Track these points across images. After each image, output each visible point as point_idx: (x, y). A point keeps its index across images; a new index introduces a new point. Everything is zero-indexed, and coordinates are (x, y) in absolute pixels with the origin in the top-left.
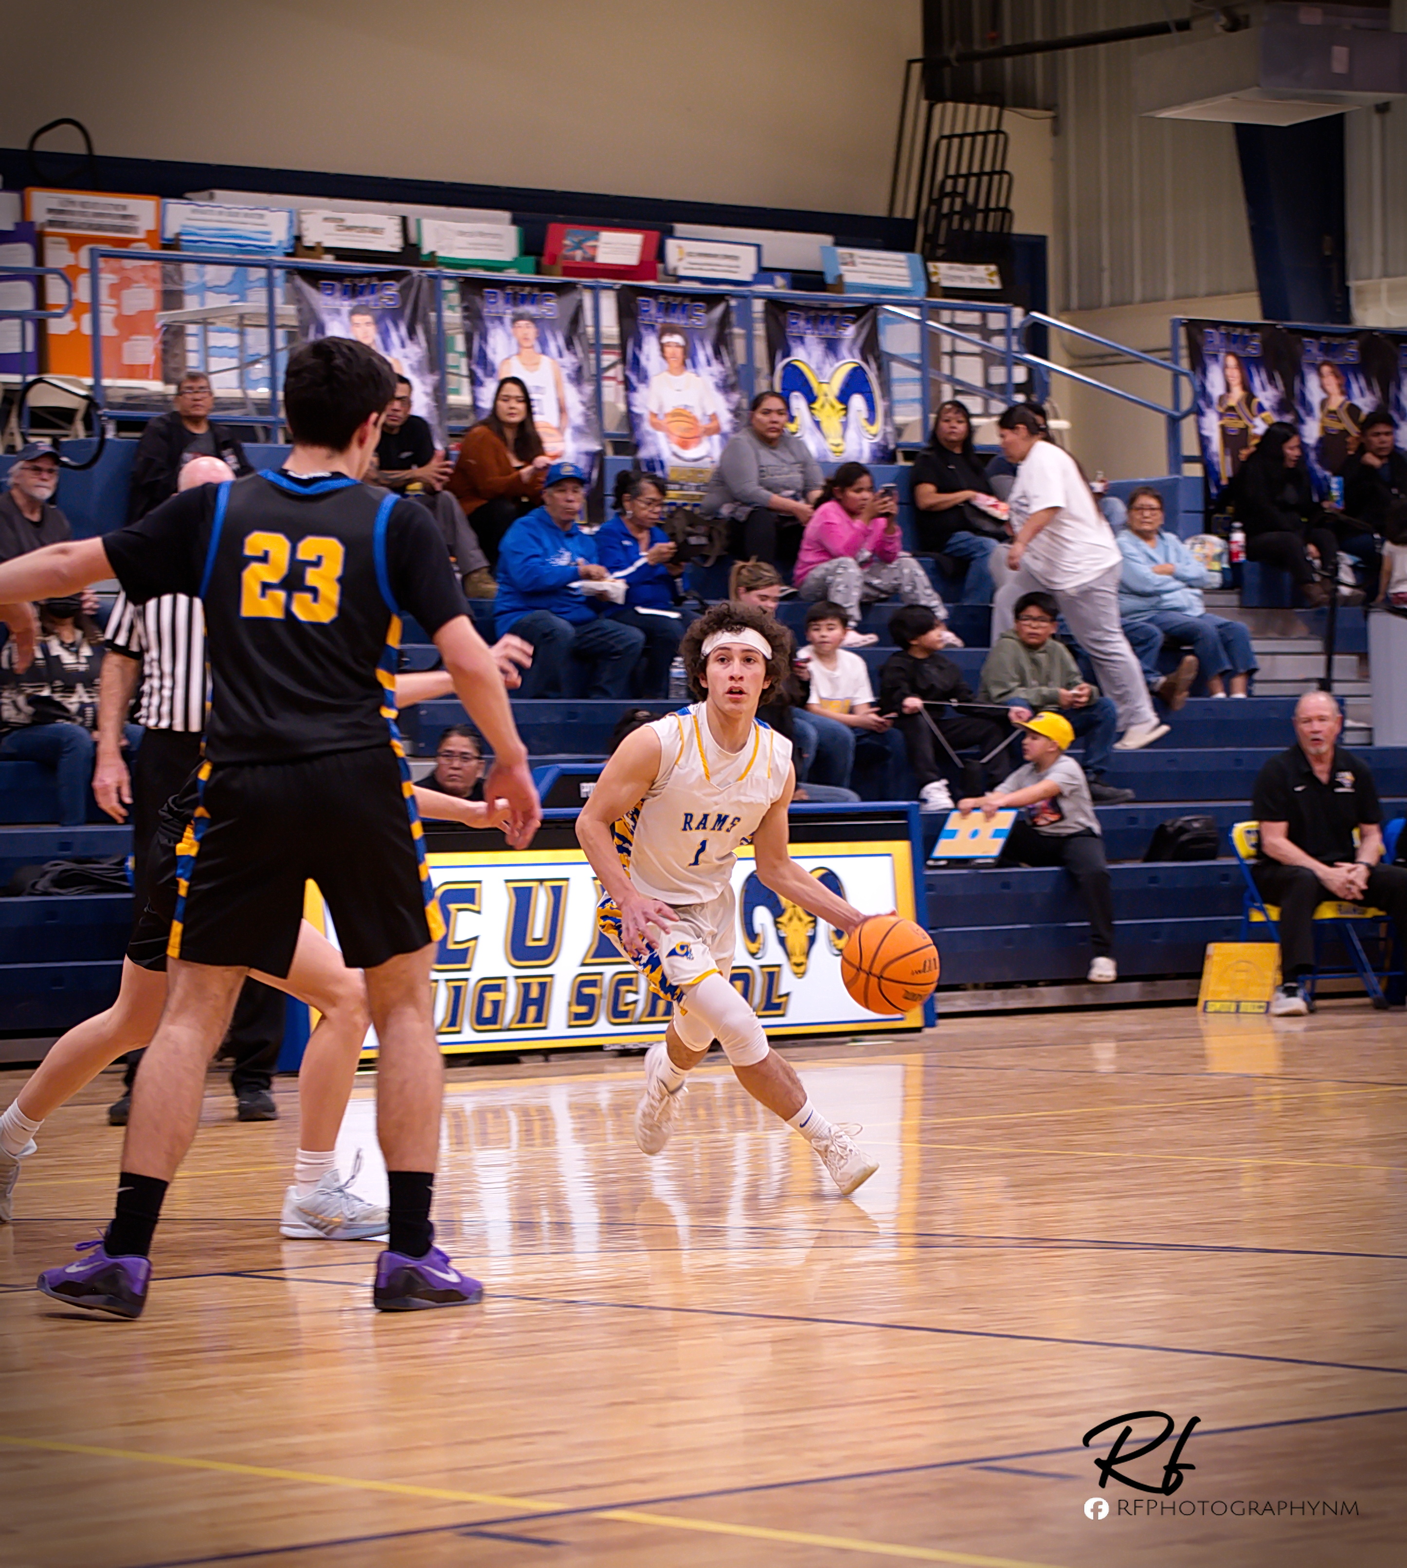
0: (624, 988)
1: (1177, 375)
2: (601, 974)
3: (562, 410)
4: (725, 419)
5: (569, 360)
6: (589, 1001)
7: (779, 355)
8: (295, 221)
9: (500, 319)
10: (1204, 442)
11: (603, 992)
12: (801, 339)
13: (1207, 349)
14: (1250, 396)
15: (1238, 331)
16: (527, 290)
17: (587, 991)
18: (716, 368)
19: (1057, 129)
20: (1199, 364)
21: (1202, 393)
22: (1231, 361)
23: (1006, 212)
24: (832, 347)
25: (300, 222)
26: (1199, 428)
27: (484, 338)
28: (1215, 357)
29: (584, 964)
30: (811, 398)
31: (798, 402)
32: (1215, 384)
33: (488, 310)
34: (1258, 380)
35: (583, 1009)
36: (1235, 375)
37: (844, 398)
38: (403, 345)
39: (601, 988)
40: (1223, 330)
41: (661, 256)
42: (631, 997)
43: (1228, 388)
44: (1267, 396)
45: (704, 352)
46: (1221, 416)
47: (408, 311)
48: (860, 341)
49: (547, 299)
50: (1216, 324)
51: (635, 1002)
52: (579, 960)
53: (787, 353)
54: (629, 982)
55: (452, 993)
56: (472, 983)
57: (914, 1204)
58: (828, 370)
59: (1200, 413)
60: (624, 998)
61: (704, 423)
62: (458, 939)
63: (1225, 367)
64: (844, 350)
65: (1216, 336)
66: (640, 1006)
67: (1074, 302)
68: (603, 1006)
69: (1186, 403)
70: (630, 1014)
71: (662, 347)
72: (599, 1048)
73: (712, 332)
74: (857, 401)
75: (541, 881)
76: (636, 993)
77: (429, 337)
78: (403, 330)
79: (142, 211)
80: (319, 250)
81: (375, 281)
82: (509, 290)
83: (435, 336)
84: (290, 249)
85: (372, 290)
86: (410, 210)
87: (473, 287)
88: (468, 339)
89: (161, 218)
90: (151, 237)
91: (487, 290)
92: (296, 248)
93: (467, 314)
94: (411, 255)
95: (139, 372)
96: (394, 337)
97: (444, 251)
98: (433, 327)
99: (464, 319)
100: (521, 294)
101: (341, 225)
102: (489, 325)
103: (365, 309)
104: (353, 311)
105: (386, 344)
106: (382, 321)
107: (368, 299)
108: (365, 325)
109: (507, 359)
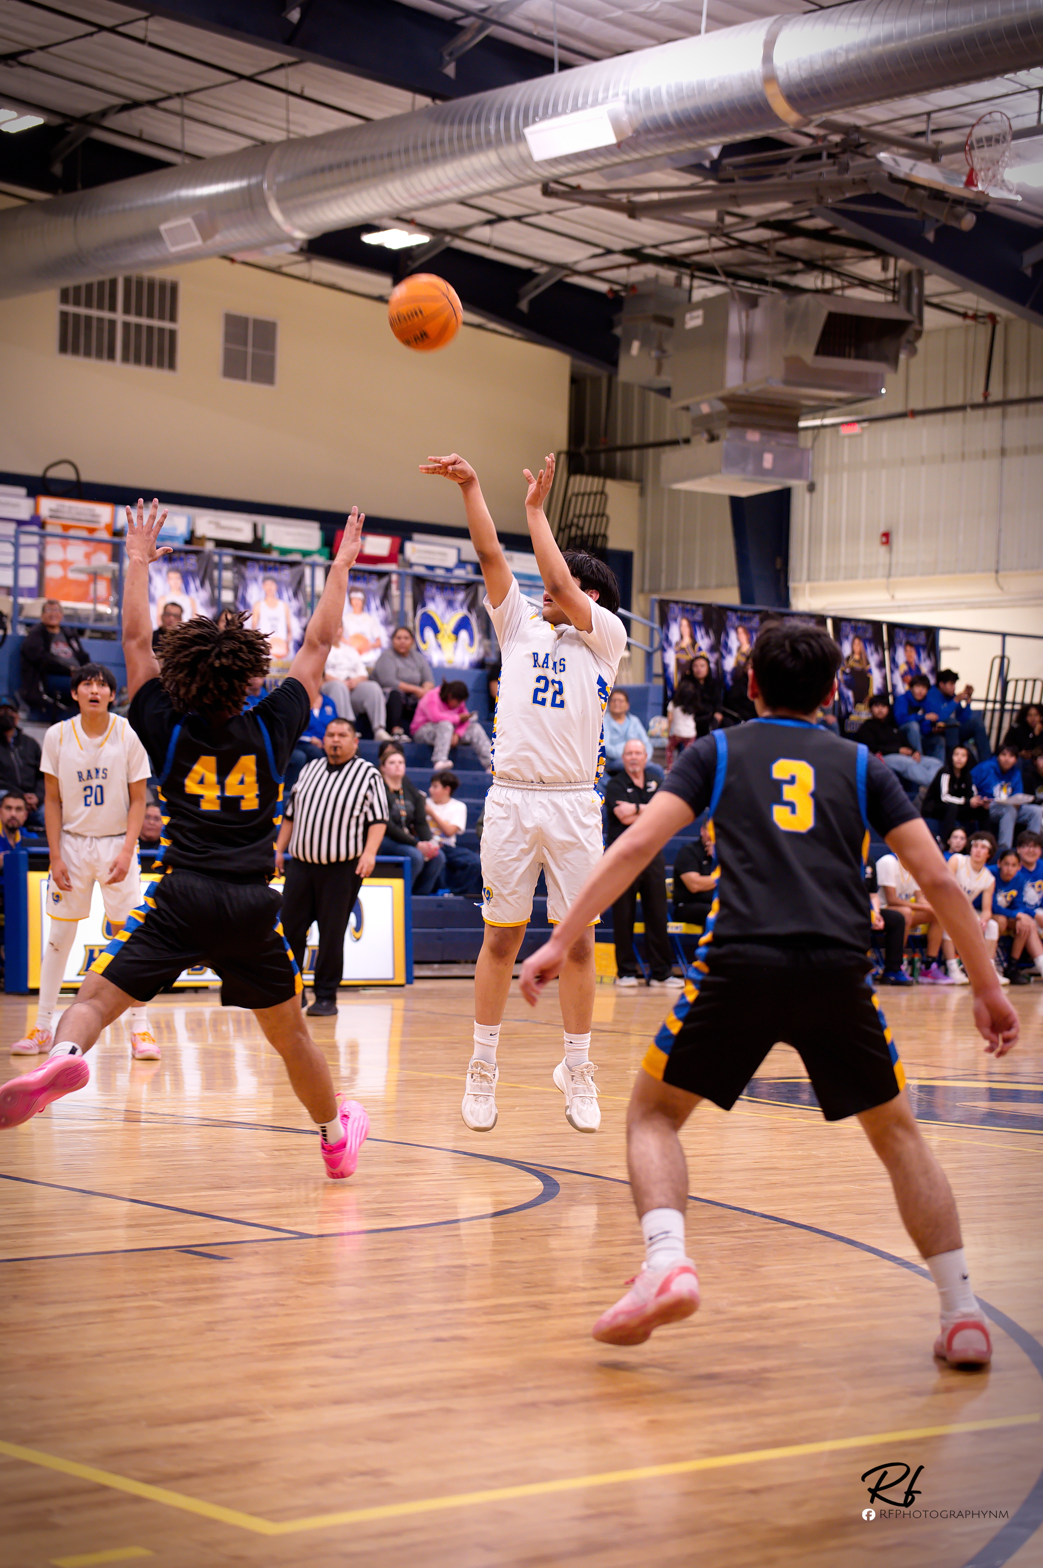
1: (652, 630)
3: (289, 631)
4: (385, 641)
5: (295, 604)
7: (419, 606)
8: (191, 522)
9: (256, 580)
10: (665, 667)
12: (433, 599)
13: (671, 616)
14: (694, 642)
15: (689, 607)
16: (272, 565)
18: (381, 612)
19: (642, 492)
20: (665, 622)
21: (667, 639)
22: (685, 623)
23: (605, 537)
24: (450, 604)
25: (194, 523)
26: (663, 658)
27: (245, 588)
28: (675, 620)
30: (436, 631)
31: (429, 633)
32: (674, 633)
33: (248, 573)
34: (700, 633)
36: (686, 630)
37: (456, 632)
38: (197, 590)
40: (680, 605)
41: (401, 550)
43: (682, 637)
44: (704, 642)
45: (375, 603)
46: (677, 652)
47: (202, 573)
48: (468, 602)
49: (282, 569)
50: (677, 602)
53: (424, 605)
58: (448, 616)
59: (663, 650)
61: (372, 642)
63: (680, 626)
64: (457, 605)
65: (676, 609)
67: (647, 586)
69: (656, 644)
71: (350, 600)
73: (381, 593)
74: (464, 634)
77: (213, 587)
78: (198, 583)
79: (103, 512)
80: (203, 539)
81: (183, 555)
82: (262, 564)
83: (217, 587)
84: (188, 539)
85: (181, 559)
86: (260, 519)
87: (240, 561)
88: (235, 590)
89: (114, 517)
90: (107, 527)
91: (249, 563)
92: (192, 538)
93: (237, 575)
94: (257, 544)
95: (96, 600)
96: (192, 586)
97: (277, 543)
98: (216, 582)
99: (234, 578)
100: (269, 566)
101: (218, 526)
102: (249, 582)
103: (176, 570)
104: (170, 571)
105: (187, 590)
106: (186, 577)
107: (179, 564)
108: (175, 579)
109: (258, 602)
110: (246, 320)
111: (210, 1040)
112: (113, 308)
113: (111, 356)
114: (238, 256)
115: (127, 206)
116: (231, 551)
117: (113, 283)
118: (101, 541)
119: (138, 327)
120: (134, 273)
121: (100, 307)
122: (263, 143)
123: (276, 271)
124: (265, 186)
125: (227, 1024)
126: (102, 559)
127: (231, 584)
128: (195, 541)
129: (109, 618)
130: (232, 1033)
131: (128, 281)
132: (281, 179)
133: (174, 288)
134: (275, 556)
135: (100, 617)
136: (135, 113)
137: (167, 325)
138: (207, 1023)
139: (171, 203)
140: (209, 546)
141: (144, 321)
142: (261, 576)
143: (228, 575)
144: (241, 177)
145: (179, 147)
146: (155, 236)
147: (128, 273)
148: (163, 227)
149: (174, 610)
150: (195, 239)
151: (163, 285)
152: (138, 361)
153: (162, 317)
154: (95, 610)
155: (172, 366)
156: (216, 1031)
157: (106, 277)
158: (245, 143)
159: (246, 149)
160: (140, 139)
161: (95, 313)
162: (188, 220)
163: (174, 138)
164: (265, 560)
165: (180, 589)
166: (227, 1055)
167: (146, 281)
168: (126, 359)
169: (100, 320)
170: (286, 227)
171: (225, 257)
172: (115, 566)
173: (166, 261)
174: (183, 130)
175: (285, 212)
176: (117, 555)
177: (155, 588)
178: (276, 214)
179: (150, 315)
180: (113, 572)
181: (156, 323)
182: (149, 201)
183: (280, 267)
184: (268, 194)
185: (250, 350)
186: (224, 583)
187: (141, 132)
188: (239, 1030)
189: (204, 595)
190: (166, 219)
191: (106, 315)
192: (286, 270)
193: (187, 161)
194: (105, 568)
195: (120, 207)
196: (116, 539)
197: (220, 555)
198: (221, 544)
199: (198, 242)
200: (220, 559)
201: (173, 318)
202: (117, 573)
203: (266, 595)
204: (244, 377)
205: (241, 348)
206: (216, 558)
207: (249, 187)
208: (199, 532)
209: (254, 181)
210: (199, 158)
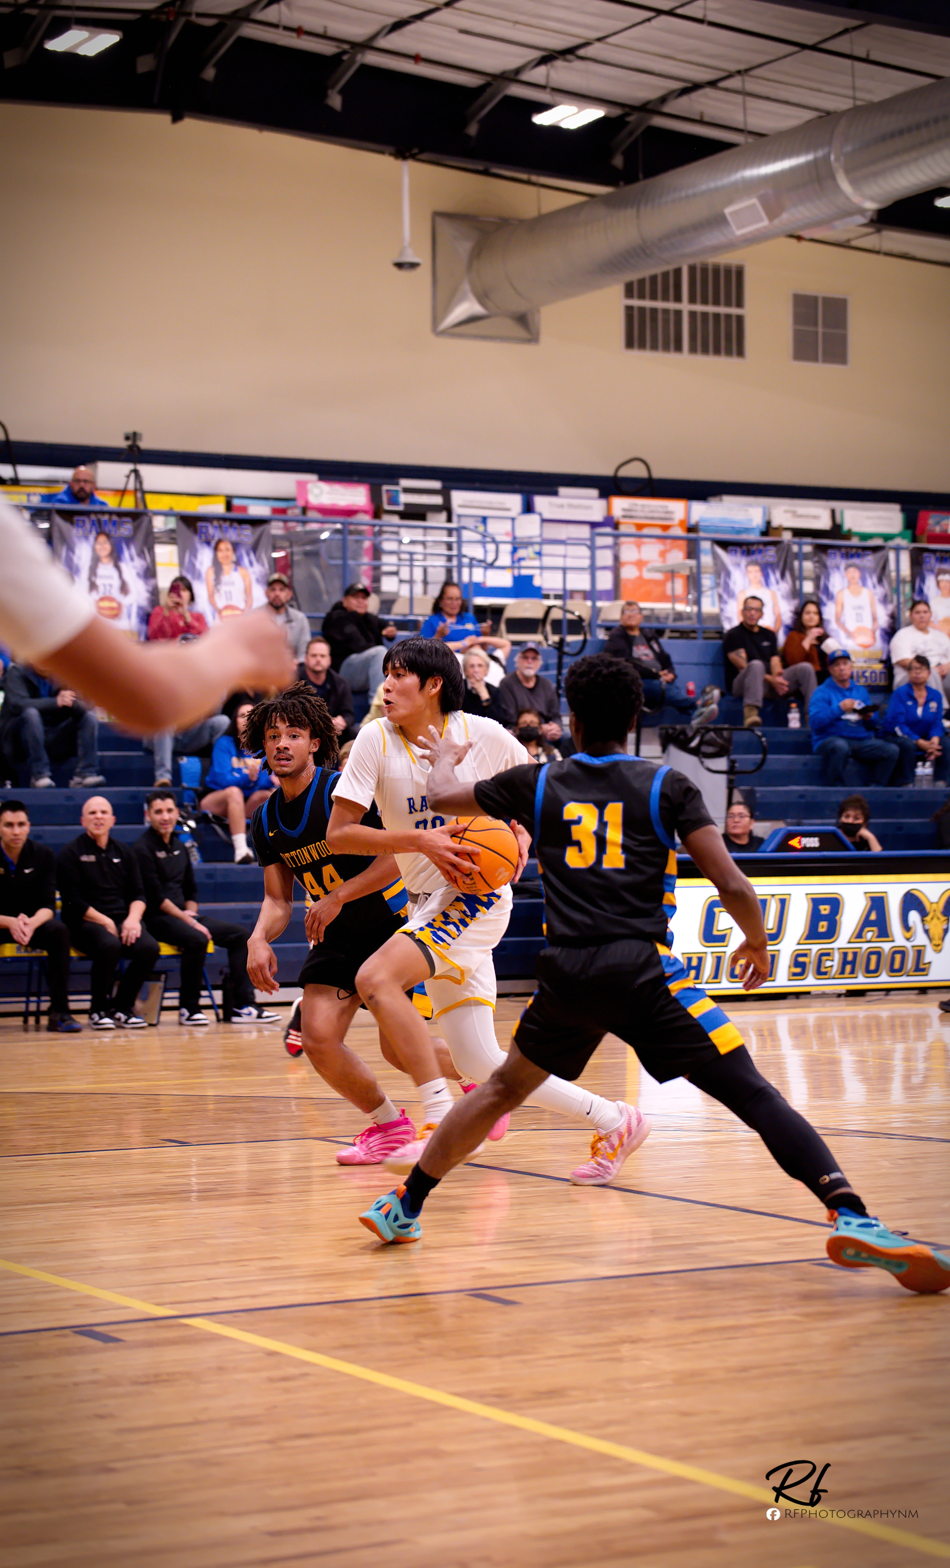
0: (824, 958)
2: (810, 950)
3: (875, 619)
6: (803, 965)
8: (767, 512)
9: (838, 568)
11: (811, 961)
16: (854, 551)
17: (801, 959)
25: (770, 514)
27: (827, 577)
29: (799, 944)
33: (831, 562)
35: (798, 970)
38: (777, 583)
39: (810, 957)
42: (828, 964)
47: (781, 564)
49: (865, 555)
51: (832, 966)
52: (796, 941)
54: (828, 954)
55: (715, 960)
56: (728, 954)
57: (806, 1101)
60: (825, 964)
62: (720, 928)
66: (835, 969)
68: (811, 969)
70: (828, 973)
71: (939, 582)
72: (808, 993)
75: (773, 895)
76: (832, 960)
77: (794, 579)
78: (778, 574)
79: (676, 508)
80: (780, 529)
81: (761, 547)
82: (843, 550)
83: (799, 578)
84: (764, 529)
85: (760, 552)
86: (837, 505)
87: (821, 549)
88: (817, 580)
89: (688, 512)
90: (682, 523)
91: (830, 551)
92: (768, 529)
93: (817, 565)
94: (836, 530)
95: (674, 599)
96: (772, 578)
97: (856, 529)
98: (797, 573)
99: (815, 567)
100: (851, 553)
101: (795, 515)
102: (831, 571)
103: (756, 563)
104: (748, 564)
105: (767, 583)
106: (765, 569)
107: (758, 557)
108: (755, 572)
109: (842, 590)
110: (815, 299)
111: (815, 1048)
112: (678, 298)
113: (678, 348)
114: (806, 234)
115: (690, 192)
116: (809, 540)
117: (678, 272)
118: (676, 538)
119: (705, 315)
120: (697, 261)
121: (665, 298)
122: (828, 113)
123: (844, 245)
124: (832, 158)
125: (832, 1031)
126: (677, 557)
127: (813, 575)
128: (771, 531)
129: (689, 617)
130: (837, 1040)
131: (692, 269)
132: (848, 148)
133: (740, 272)
134: (855, 542)
135: (679, 616)
136: (695, 96)
137: (734, 311)
138: (811, 1029)
139: (735, 184)
140: (787, 536)
141: (711, 309)
142: (843, 563)
143: (808, 565)
144: (807, 151)
145: (741, 126)
146: (720, 221)
147: (692, 261)
148: (728, 211)
149: (755, 604)
150: (761, 220)
151: (728, 271)
152: (705, 351)
153: (728, 304)
154: (673, 609)
155: (740, 353)
156: (821, 1038)
157: (670, 268)
158: (809, 115)
159: (809, 122)
160: (701, 122)
161: (660, 305)
162: (754, 201)
163: (736, 118)
164: (846, 547)
165: (760, 582)
166: (834, 1062)
167: (710, 268)
168: (693, 350)
169: (666, 311)
170: (856, 199)
171: (791, 236)
172: (692, 563)
173: (731, 246)
174: (745, 109)
175: (854, 182)
176: (693, 552)
177: (735, 583)
178: (845, 185)
179: (716, 303)
180: (691, 568)
181: (722, 310)
182: (712, 185)
183: (849, 241)
184: (836, 166)
185: (820, 330)
186: (806, 573)
187: (702, 114)
188: (844, 1036)
189: (785, 586)
190: (730, 202)
191: (672, 306)
192: (854, 243)
193: (751, 140)
194: (683, 566)
195: (683, 194)
196: (692, 535)
197: (800, 545)
198: (799, 533)
199: (765, 223)
200: (800, 549)
201: (740, 304)
202: (695, 570)
203: (850, 583)
204: (815, 359)
205: (811, 329)
206: (795, 549)
207: (815, 162)
208: (775, 523)
209: (820, 153)
210: (762, 135)
